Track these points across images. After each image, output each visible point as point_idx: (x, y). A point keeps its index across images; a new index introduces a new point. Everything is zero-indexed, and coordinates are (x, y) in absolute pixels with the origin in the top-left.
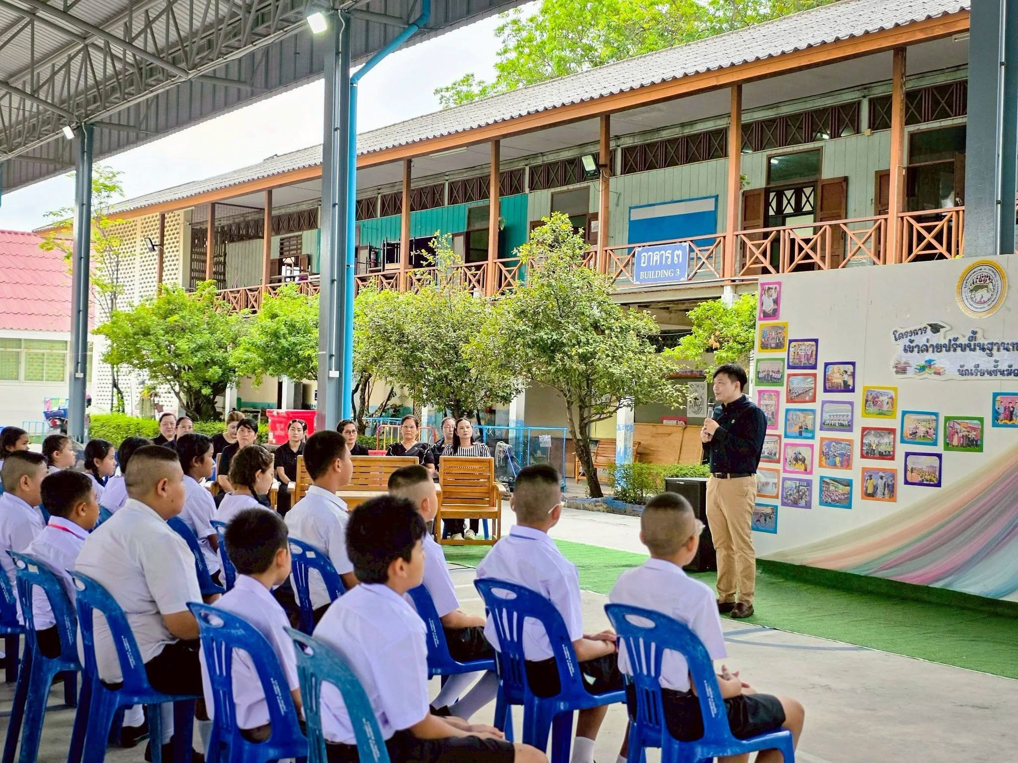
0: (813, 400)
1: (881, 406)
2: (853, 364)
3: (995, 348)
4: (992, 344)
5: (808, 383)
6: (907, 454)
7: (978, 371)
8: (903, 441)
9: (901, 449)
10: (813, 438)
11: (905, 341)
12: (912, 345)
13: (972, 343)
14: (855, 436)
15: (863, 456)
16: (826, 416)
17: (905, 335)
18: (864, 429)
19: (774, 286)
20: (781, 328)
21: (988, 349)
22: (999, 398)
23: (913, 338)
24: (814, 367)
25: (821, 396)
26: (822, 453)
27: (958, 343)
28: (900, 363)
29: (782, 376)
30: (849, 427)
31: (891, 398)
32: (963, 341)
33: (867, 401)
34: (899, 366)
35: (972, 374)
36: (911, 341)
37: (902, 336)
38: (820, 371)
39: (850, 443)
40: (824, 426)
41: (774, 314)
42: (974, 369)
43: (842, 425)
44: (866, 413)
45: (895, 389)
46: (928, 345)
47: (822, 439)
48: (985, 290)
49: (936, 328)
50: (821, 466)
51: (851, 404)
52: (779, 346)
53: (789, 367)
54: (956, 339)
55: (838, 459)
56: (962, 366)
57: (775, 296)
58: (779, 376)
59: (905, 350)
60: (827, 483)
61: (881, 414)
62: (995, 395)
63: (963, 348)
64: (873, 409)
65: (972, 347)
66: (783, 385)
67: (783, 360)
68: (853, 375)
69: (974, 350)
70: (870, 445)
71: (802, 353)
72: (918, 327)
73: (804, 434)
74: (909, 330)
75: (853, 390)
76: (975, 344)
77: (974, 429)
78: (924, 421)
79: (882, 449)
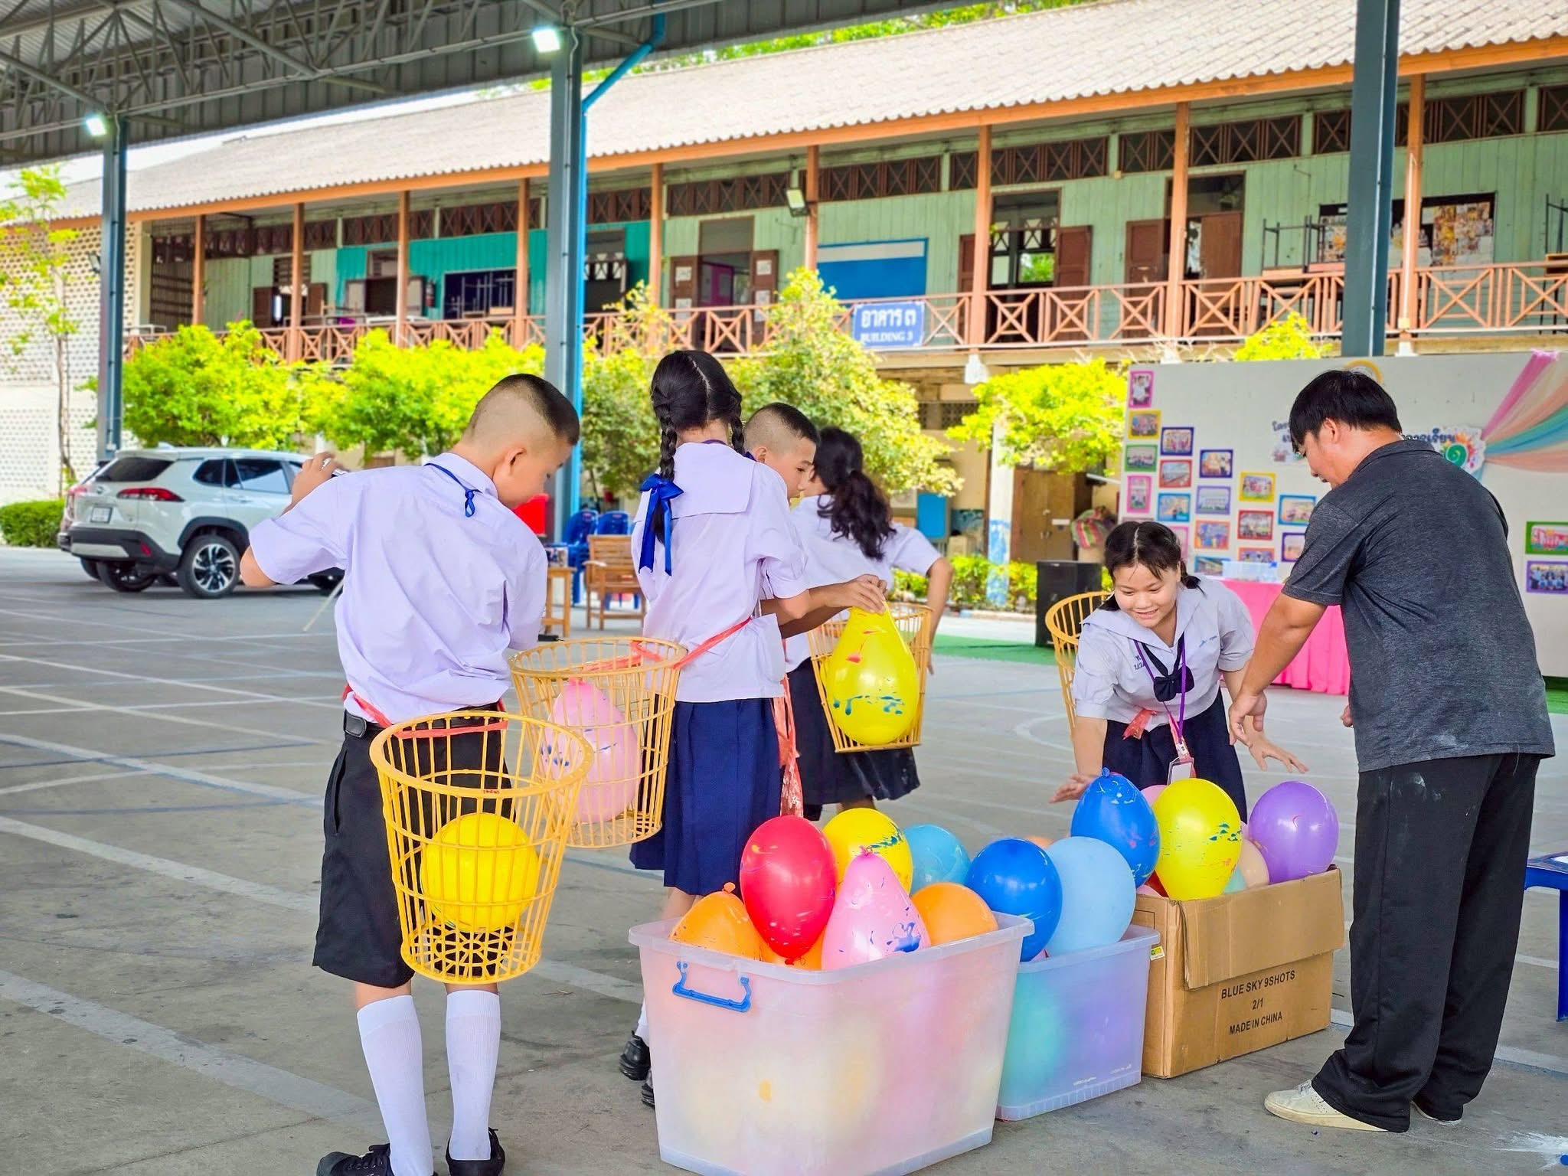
0: (1188, 484)
1: (1259, 490)
2: (1231, 452)
5: (1184, 469)
6: (1285, 535)
8: (1280, 522)
9: (1278, 531)
10: (1188, 520)
14: (1232, 519)
15: (1240, 537)
16: (1202, 500)
18: (1241, 513)
19: (1145, 375)
20: (1154, 416)
24: (1190, 453)
25: (1197, 480)
26: (1197, 534)
28: (1280, 450)
29: (1155, 463)
30: (1226, 510)
31: (1270, 483)
33: (1245, 486)
34: (1279, 452)
38: (1195, 458)
39: (1227, 525)
40: (1200, 509)
41: (1146, 402)
43: (1218, 508)
44: (1244, 497)
45: (1273, 476)
47: (1198, 522)
50: (1196, 546)
51: (1229, 489)
52: (1152, 433)
53: (1163, 453)
55: (1214, 541)
57: (1147, 385)
58: (1151, 462)
60: (1203, 563)
61: (1259, 497)
64: (1251, 494)
66: (1154, 470)
67: (1156, 447)
68: (1231, 462)
70: (1247, 526)
71: (1178, 441)
73: (1179, 517)
75: (1230, 476)
78: (1302, 504)
79: (1260, 530)
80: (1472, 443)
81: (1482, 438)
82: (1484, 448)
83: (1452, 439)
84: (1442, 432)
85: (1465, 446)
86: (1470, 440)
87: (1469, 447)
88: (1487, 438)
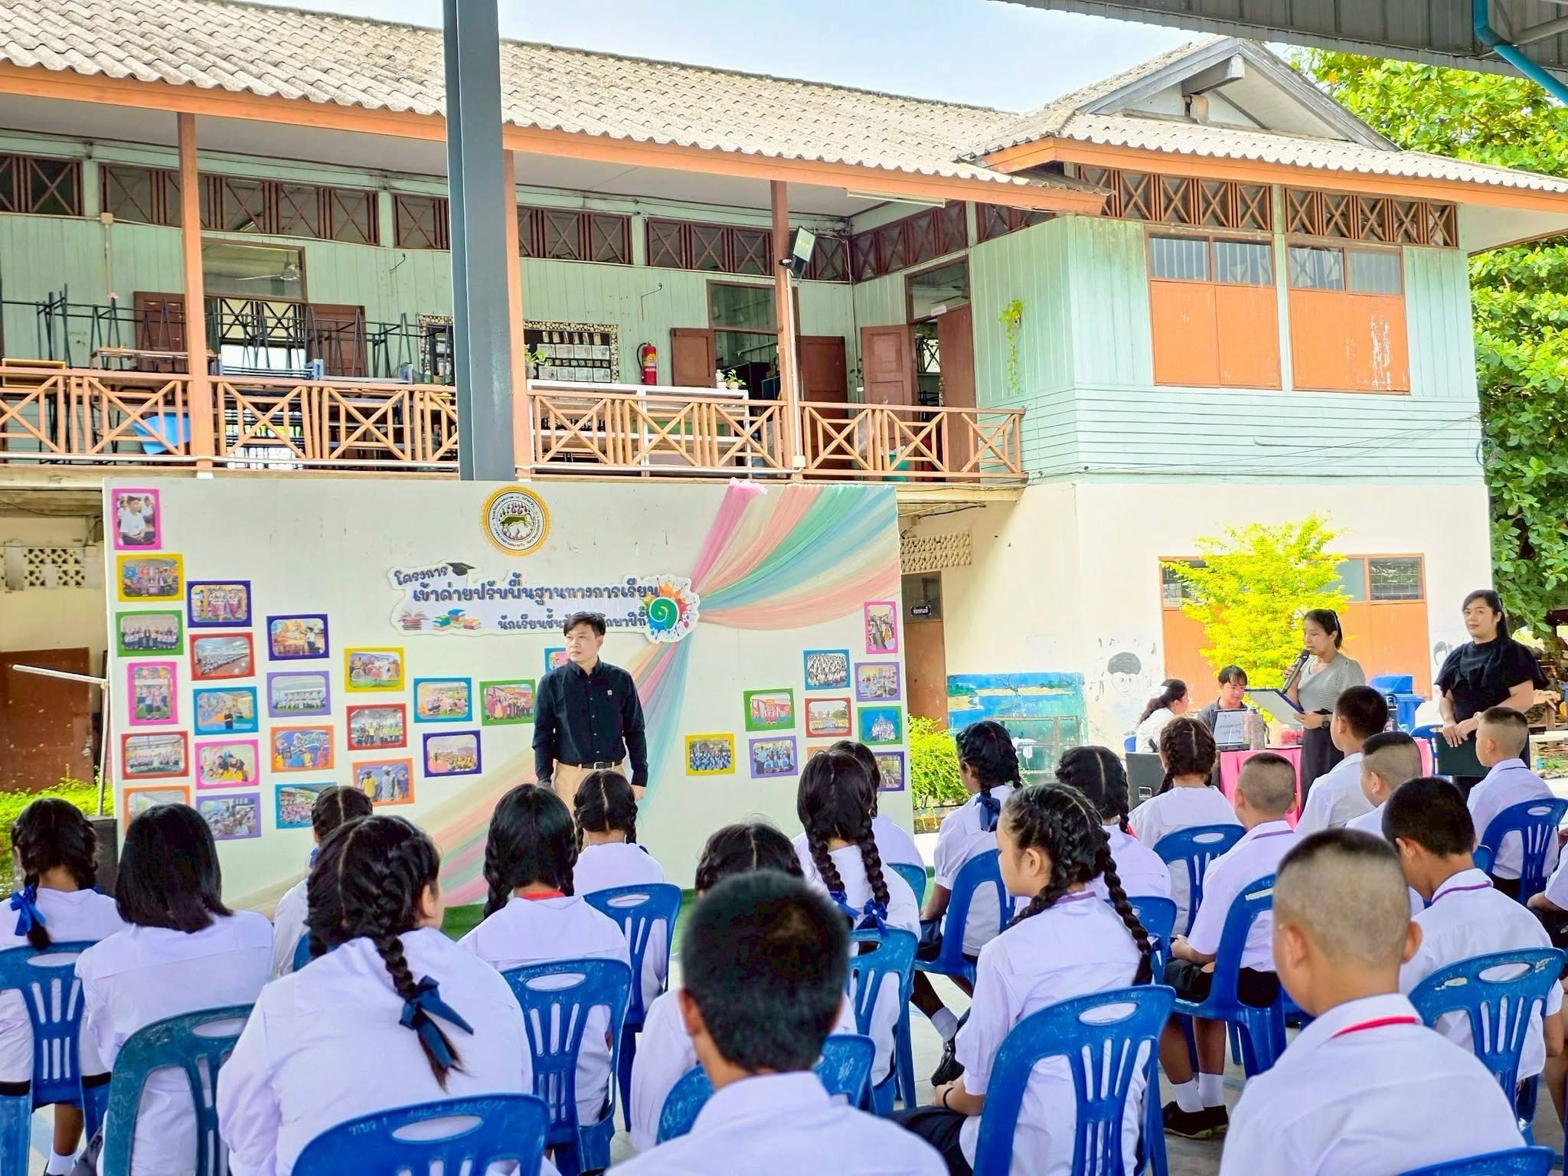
0: (250, 672)
1: (378, 675)
2: (324, 618)
3: (547, 595)
4: (541, 589)
5: (239, 647)
6: (426, 737)
7: (525, 623)
8: (418, 720)
9: (415, 732)
10: (255, 729)
11: (415, 586)
12: (425, 590)
13: (516, 588)
14: (337, 719)
15: (351, 747)
16: (276, 696)
17: (415, 576)
18: (350, 709)
19: (143, 496)
20: (173, 563)
21: (538, 595)
22: (553, 655)
23: (426, 581)
24: (248, 622)
25: (264, 665)
26: (275, 750)
27: (495, 588)
28: (410, 615)
29: (179, 640)
30: (325, 708)
31: (395, 662)
32: (504, 585)
33: (352, 669)
34: (407, 618)
35: (519, 627)
36: (425, 586)
37: (408, 579)
38: (258, 628)
39: (328, 731)
40: (275, 710)
41: (151, 540)
42: (521, 620)
43: (310, 706)
44: (352, 686)
45: (400, 651)
46: (451, 590)
47: (274, 731)
48: (521, 523)
49: (460, 569)
50: (275, 769)
51: (325, 675)
52: (167, 591)
53: (192, 624)
54: (492, 584)
55: (307, 757)
56: (504, 617)
57: (148, 511)
58: (172, 639)
59: (416, 597)
60: (290, 794)
61: (379, 685)
62: (548, 652)
63: (504, 595)
64: (363, 680)
65: (516, 593)
66: (181, 653)
67: (178, 614)
68: (325, 632)
69: (519, 597)
70: (363, 730)
71: (220, 603)
72: (433, 568)
73: (236, 726)
74: (419, 570)
75: (326, 655)
76: (519, 590)
77: (524, 695)
78: (450, 690)
79: (385, 733)
80: (682, 596)
81: (692, 590)
82: (698, 602)
83: (655, 592)
84: (639, 583)
85: (672, 600)
86: (679, 592)
87: (679, 601)
88: (698, 590)
